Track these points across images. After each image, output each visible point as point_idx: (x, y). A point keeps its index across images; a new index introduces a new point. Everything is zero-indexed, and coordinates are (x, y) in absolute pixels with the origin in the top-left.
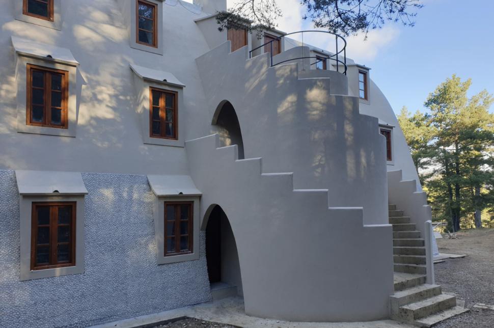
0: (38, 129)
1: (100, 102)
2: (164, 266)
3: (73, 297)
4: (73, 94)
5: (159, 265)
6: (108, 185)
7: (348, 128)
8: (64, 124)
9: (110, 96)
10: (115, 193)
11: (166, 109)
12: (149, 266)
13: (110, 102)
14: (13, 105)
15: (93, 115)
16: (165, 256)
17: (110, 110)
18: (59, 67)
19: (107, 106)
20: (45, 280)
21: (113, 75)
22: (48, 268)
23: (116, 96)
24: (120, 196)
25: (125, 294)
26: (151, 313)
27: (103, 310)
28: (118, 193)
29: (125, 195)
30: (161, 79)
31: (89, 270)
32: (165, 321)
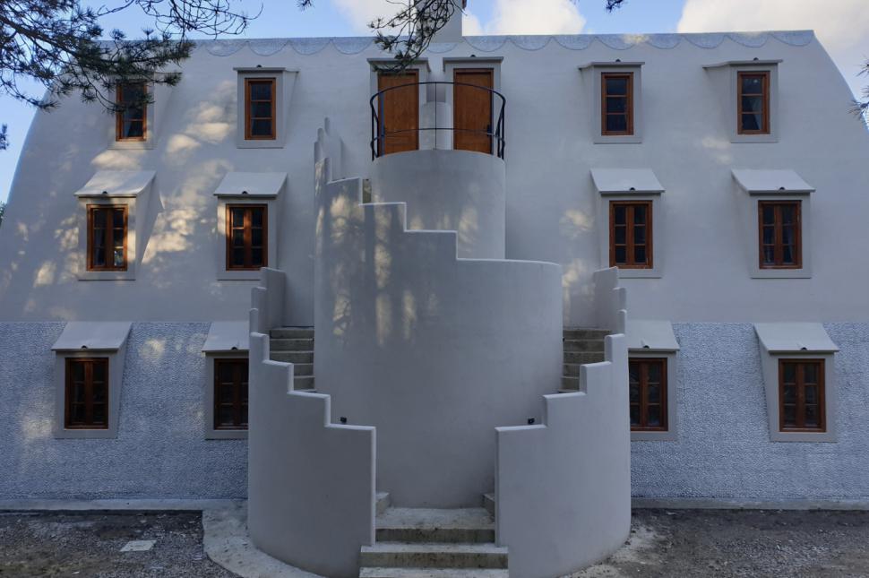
0: (96, 274)
1: (173, 231)
2: (214, 442)
3: (101, 463)
4: (133, 228)
5: (207, 440)
6: (159, 335)
7: (381, 256)
8: (124, 266)
9: (188, 222)
10: (167, 345)
11: (253, 230)
12: (194, 439)
13: (186, 229)
14: (76, 250)
15: (160, 248)
16: (215, 428)
17: (183, 240)
18: (115, 201)
19: (182, 235)
20: (76, 440)
21: (199, 193)
22: (81, 428)
23: (197, 221)
24: (173, 349)
25: (159, 469)
26: (187, 498)
27: (131, 483)
28: (170, 347)
29: (178, 347)
30: (239, 192)
31: (122, 435)
32: (175, 511)
